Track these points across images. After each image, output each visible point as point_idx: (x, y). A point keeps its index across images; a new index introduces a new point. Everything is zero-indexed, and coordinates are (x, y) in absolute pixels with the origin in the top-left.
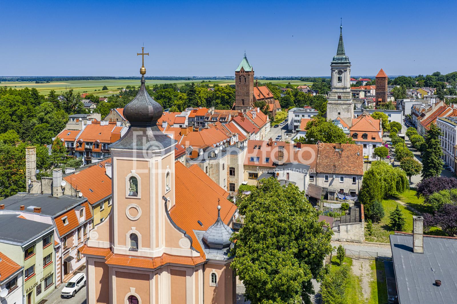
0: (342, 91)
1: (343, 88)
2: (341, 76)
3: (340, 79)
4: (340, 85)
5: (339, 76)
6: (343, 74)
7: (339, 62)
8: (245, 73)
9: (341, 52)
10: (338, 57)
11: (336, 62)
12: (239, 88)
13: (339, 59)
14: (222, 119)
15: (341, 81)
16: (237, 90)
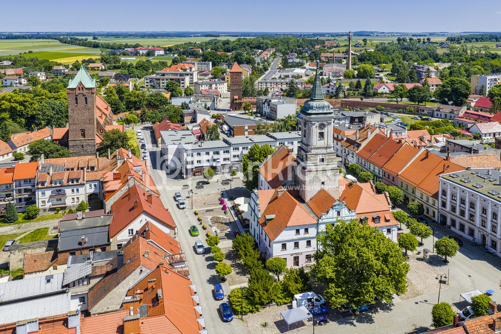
0: (324, 151)
1: (326, 148)
2: (323, 131)
3: (322, 135)
4: (321, 143)
5: (320, 131)
6: (326, 128)
7: (321, 111)
8: (85, 92)
9: (319, 96)
10: (318, 105)
11: (317, 112)
12: (75, 113)
13: (319, 108)
14: (73, 182)
15: (323, 138)
16: (71, 116)
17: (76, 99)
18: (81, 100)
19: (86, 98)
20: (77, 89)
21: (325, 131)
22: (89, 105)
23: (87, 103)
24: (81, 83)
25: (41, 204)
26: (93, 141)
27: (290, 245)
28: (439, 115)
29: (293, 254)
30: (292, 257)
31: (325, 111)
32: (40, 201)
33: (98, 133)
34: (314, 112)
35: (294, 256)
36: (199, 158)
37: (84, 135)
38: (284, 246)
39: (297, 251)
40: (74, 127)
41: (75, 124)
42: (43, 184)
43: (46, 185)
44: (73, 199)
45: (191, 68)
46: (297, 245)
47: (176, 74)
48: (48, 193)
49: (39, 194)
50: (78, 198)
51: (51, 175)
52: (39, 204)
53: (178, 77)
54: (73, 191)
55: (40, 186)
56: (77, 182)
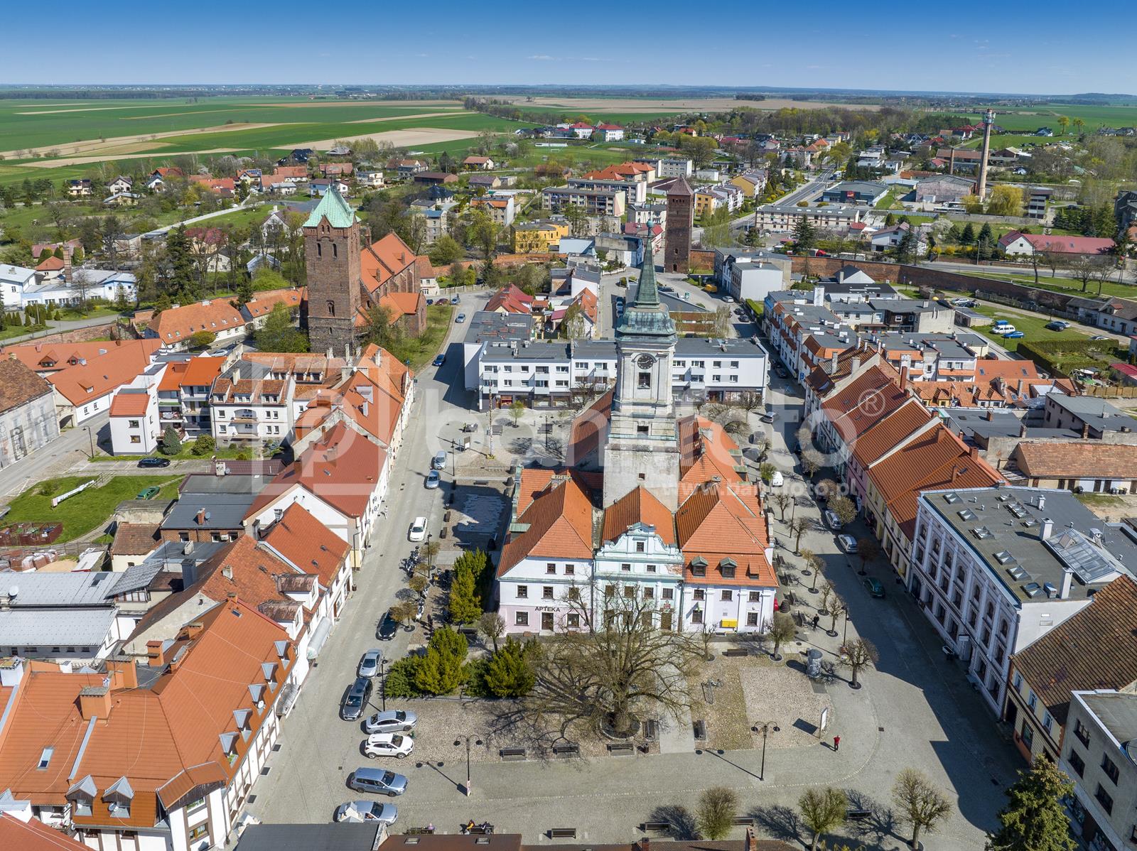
1: (655, 405)
2: (648, 371)
3: (645, 379)
4: (644, 395)
5: (642, 371)
6: (655, 365)
7: (645, 330)
8: (334, 233)
9: (647, 297)
10: (640, 317)
11: (636, 331)
12: (317, 271)
13: (642, 323)
14: (268, 399)
15: (648, 384)
16: (311, 276)
17: (319, 245)
18: (327, 248)
19: (334, 245)
20: (320, 229)
21: (652, 371)
22: (340, 257)
23: (336, 255)
24: (325, 218)
25: (219, 429)
26: (347, 322)
27: (535, 591)
28: (1109, 322)
29: (541, 608)
30: (540, 613)
31: (655, 331)
32: (218, 425)
33: (363, 307)
34: (629, 330)
35: (543, 611)
36: (509, 376)
37: (332, 310)
38: (523, 591)
39: (549, 603)
40: (317, 295)
41: (317, 290)
42: (221, 397)
43: (225, 398)
44: (269, 428)
45: (645, 172)
46: (548, 592)
47: (606, 186)
48: (230, 412)
49: (215, 412)
50: (277, 428)
51: (235, 383)
52: (217, 431)
54: (268, 414)
55: (216, 400)
56: (275, 400)
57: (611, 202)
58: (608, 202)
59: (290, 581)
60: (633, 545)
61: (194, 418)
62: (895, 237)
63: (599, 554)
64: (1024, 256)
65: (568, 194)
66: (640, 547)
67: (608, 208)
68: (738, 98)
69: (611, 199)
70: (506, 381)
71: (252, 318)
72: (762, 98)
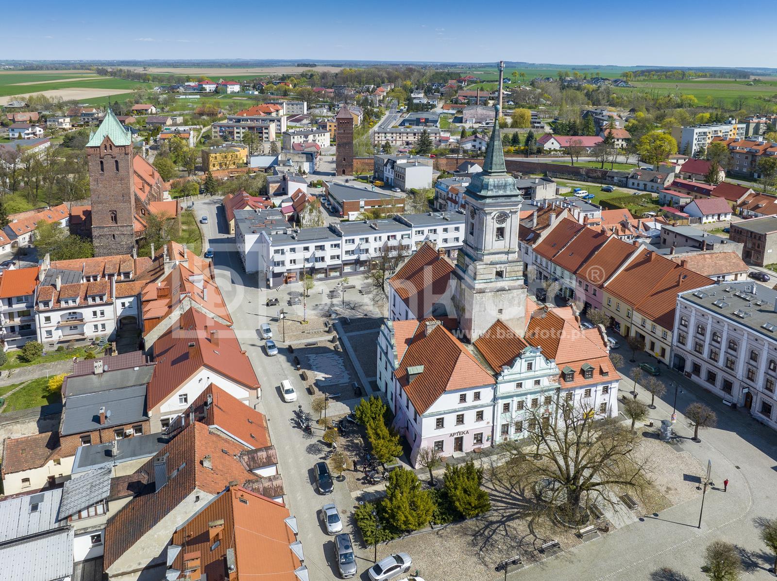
0: (503, 257)
1: (507, 253)
2: (503, 225)
3: (501, 232)
4: (500, 245)
5: (499, 226)
6: (509, 220)
7: (501, 193)
8: (115, 151)
9: (498, 167)
10: (496, 182)
11: (495, 194)
12: (100, 185)
13: (498, 187)
14: (94, 300)
15: (503, 237)
16: (95, 191)
17: (102, 162)
18: (109, 164)
19: (116, 162)
20: (103, 148)
21: (506, 225)
22: (122, 172)
23: (118, 170)
24: (107, 139)
25: (44, 335)
26: (129, 228)
27: (450, 420)
28: (636, 184)
29: (454, 434)
30: (453, 439)
31: (508, 193)
32: (43, 331)
33: (138, 214)
34: (490, 193)
35: (456, 436)
36: (293, 256)
37: (115, 219)
38: (440, 423)
39: (461, 428)
40: (100, 207)
41: (100, 202)
42: (46, 304)
43: (51, 304)
44: (96, 326)
45: (277, 111)
46: (460, 420)
47: (257, 120)
48: (56, 317)
49: (40, 319)
50: (103, 326)
51: (58, 289)
52: (42, 337)
53: (260, 124)
54: (95, 313)
55: (42, 307)
56: (101, 299)
57: (267, 131)
58: (265, 131)
59: (253, 458)
60: (525, 365)
61: (12, 329)
62: (474, 143)
63: (500, 378)
64: (555, 150)
65: (233, 127)
66: (530, 366)
67: (265, 135)
68: (299, 65)
69: (266, 129)
70: (291, 261)
71: (16, 236)
72: (315, 66)
